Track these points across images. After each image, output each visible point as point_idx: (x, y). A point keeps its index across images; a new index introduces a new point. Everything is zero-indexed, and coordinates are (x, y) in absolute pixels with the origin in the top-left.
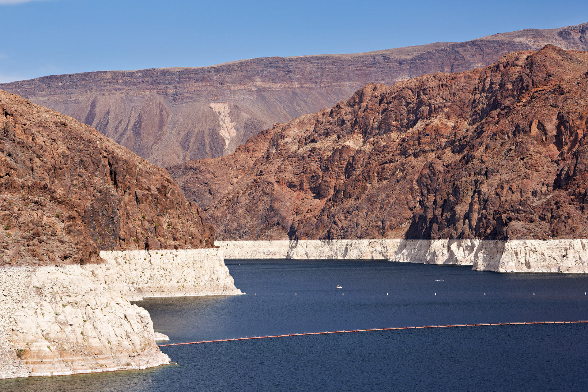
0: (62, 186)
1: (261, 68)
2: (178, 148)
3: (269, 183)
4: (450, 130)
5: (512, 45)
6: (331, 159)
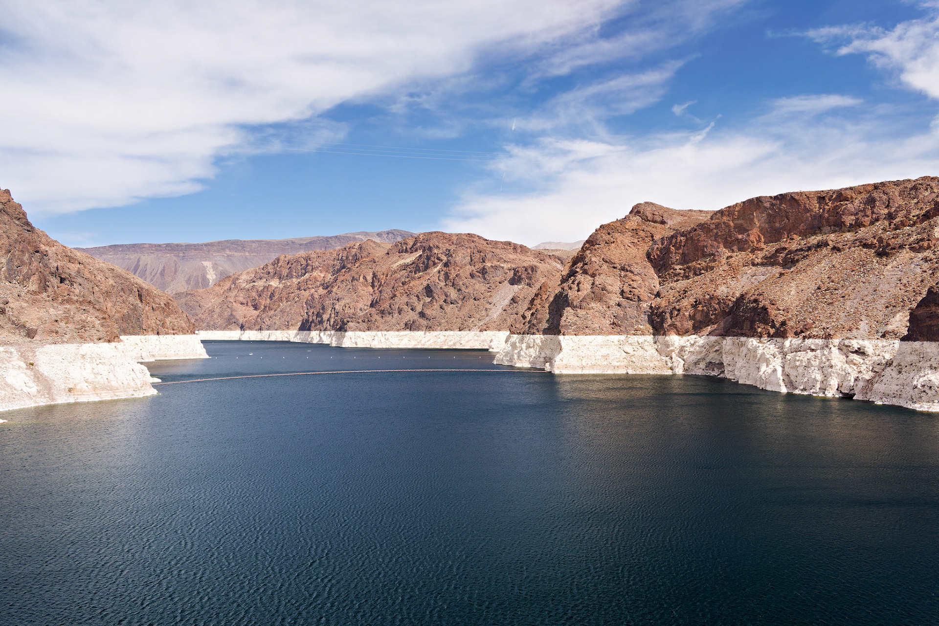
0: (111, 302)
1: (229, 245)
2: (184, 284)
3: (230, 302)
4: (322, 278)
5: (355, 238)
6: (263, 291)
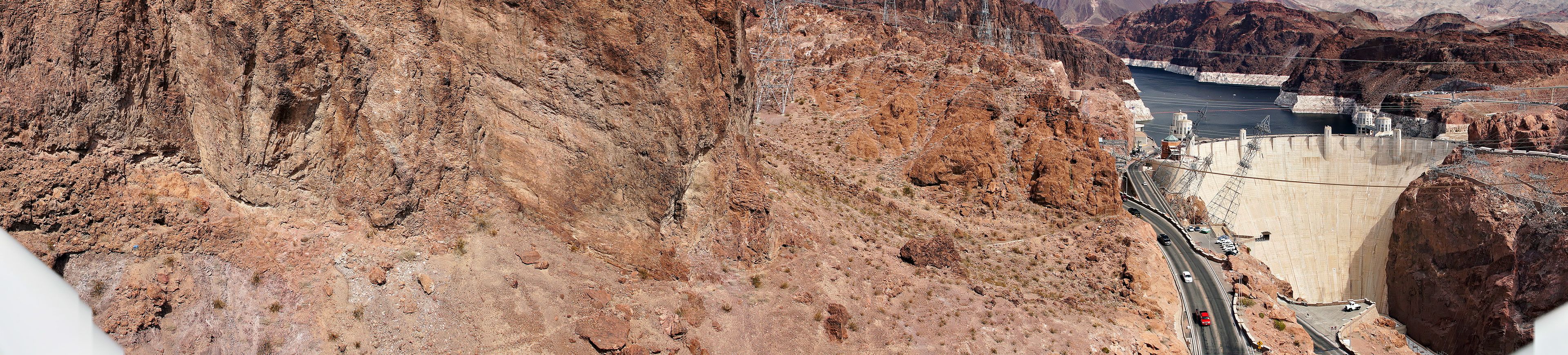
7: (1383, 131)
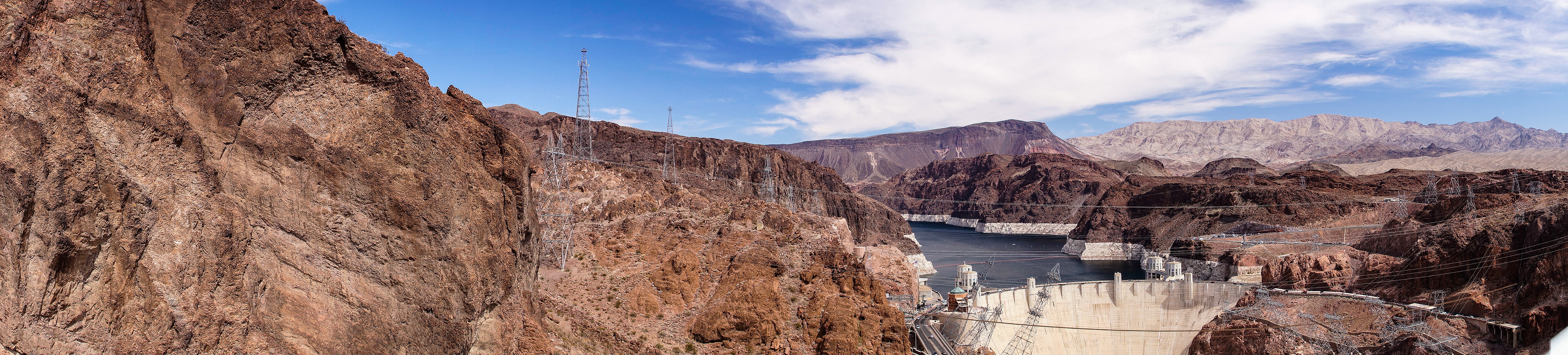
2: (855, 170)
4: (964, 178)
7: (1173, 275)
